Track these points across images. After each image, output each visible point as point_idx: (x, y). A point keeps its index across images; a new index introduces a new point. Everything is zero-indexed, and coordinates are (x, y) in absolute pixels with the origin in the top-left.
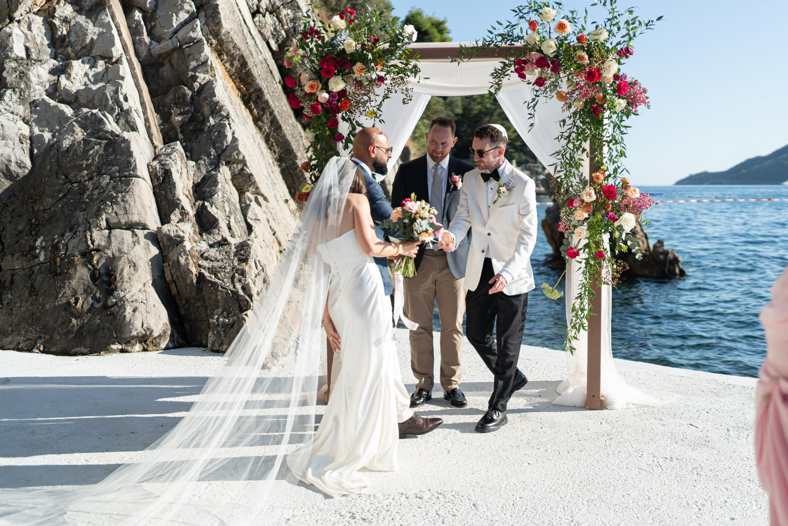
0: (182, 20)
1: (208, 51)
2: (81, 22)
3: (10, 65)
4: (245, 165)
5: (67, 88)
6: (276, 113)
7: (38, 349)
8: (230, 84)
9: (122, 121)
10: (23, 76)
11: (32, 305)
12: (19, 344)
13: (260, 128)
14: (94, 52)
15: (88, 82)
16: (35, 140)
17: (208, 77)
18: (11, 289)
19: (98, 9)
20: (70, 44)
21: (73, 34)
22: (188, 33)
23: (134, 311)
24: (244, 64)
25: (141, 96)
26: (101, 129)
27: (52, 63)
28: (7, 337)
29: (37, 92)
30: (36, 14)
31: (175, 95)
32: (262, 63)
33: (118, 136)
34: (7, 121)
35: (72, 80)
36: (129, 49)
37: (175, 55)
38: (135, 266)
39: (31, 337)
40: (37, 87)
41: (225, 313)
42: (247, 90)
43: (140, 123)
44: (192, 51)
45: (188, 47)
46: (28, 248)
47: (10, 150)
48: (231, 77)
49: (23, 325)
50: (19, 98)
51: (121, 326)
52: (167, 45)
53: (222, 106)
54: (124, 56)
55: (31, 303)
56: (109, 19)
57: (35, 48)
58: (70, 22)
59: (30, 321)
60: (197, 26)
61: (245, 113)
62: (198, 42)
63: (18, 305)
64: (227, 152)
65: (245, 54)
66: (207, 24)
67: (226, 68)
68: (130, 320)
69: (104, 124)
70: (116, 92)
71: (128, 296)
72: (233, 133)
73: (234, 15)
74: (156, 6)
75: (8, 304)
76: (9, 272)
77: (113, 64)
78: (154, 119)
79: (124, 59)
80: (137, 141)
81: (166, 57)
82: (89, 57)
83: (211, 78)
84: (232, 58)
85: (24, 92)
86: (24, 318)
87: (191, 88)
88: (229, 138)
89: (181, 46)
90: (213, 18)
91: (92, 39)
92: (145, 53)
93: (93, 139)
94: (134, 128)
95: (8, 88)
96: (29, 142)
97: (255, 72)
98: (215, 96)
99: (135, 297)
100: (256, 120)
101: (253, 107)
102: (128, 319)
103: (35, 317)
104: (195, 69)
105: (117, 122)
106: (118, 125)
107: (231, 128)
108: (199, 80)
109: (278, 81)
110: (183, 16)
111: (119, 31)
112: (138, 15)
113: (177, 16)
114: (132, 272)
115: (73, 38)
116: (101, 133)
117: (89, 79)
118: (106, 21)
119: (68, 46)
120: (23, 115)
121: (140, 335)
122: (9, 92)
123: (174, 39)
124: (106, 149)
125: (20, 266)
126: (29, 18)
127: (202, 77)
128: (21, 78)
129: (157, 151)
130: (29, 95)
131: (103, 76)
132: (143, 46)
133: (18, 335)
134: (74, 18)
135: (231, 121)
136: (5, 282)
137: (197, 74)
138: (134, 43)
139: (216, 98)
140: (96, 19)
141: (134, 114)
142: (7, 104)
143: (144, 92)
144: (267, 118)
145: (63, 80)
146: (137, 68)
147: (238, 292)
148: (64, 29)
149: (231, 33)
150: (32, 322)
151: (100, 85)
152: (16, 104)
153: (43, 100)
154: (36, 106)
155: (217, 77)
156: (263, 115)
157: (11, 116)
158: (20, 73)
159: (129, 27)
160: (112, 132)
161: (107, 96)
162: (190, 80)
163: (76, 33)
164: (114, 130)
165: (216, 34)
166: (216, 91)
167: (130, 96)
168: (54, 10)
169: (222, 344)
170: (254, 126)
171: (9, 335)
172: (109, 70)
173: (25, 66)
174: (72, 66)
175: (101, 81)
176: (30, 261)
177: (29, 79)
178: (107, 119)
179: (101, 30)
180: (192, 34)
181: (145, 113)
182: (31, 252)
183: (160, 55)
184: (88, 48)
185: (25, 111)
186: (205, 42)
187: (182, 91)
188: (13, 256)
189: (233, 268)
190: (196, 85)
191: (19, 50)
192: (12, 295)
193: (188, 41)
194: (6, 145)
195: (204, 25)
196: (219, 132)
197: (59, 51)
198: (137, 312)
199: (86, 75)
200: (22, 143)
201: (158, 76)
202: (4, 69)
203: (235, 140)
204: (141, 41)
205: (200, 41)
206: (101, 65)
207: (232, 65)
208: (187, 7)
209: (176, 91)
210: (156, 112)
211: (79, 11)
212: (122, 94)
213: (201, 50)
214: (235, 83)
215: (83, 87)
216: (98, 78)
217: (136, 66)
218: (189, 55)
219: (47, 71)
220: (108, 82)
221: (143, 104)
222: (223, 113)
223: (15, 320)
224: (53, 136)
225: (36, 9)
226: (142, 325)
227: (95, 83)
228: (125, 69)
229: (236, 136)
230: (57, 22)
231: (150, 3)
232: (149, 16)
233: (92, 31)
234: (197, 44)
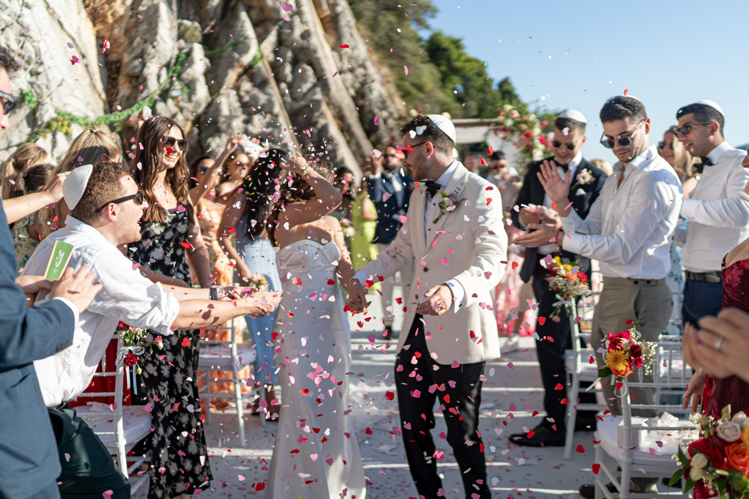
0: (308, 88)
1: (324, 108)
2: (256, 93)
3: (222, 119)
8: (334, 123)
10: (229, 126)
13: (351, 148)
14: (265, 110)
15: (264, 128)
17: (324, 122)
19: (264, 85)
21: (252, 100)
22: (313, 96)
24: (342, 110)
27: (243, 117)
30: (232, 89)
35: (255, 127)
36: (282, 106)
37: (306, 109)
42: (343, 125)
44: (316, 107)
45: (314, 104)
48: (335, 118)
52: (303, 103)
53: (334, 138)
54: (280, 112)
57: (233, 109)
58: (250, 93)
60: (318, 92)
66: (323, 90)
67: (332, 113)
70: (279, 133)
72: (341, 154)
74: (294, 79)
77: (275, 116)
81: (301, 111)
82: (263, 113)
83: (326, 122)
84: (335, 107)
87: (317, 128)
89: (309, 104)
90: (326, 87)
91: (263, 103)
92: (290, 108)
95: (222, 132)
97: (347, 114)
98: (329, 133)
100: (348, 143)
101: (346, 135)
104: (318, 117)
107: (339, 152)
108: (320, 123)
110: (309, 86)
111: (277, 97)
112: (283, 85)
113: (305, 86)
115: (252, 103)
117: (263, 126)
118: (269, 92)
119: (250, 106)
122: (223, 135)
123: (305, 99)
126: (228, 92)
127: (322, 122)
131: (271, 124)
132: (288, 104)
134: (252, 90)
137: (319, 120)
138: (284, 103)
140: (264, 90)
144: (354, 142)
148: (247, 97)
151: (270, 129)
155: (329, 120)
156: (352, 139)
158: (227, 123)
159: (280, 93)
162: (316, 123)
163: (254, 99)
165: (328, 95)
166: (329, 130)
168: (241, 86)
170: (348, 147)
173: (230, 120)
174: (253, 118)
177: (232, 127)
179: (267, 97)
180: (315, 97)
183: (298, 109)
186: (323, 101)
191: (225, 111)
193: (313, 101)
195: (321, 91)
196: (334, 154)
197: (245, 110)
199: (262, 123)
202: (219, 122)
203: (343, 158)
204: (287, 102)
205: (320, 101)
206: (269, 117)
207: (335, 110)
208: (311, 80)
211: (255, 86)
212: (282, 134)
213: (319, 106)
214: (337, 122)
215: (261, 130)
216: (269, 125)
217: (286, 117)
218: (314, 109)
219: (241, 122)
220: (274, 128)
222: (334, 143)
225: (231, 86)
227: (267, 128)
228: (281, 120)
229: (342, 156)
230: (242, 93)
231: (289, 78)
232: (290, 86)
233: (263, 98)
234: (317, 103)
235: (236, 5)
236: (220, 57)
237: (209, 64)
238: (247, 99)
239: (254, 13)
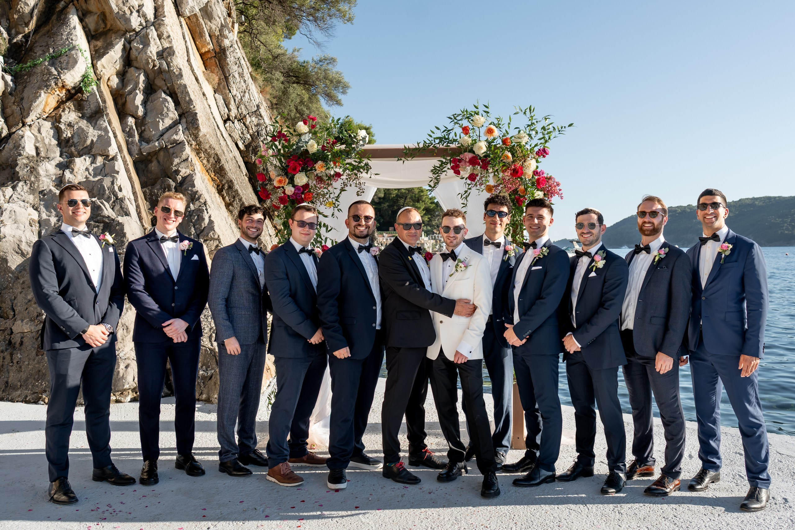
0: (167, 125)
1: (188, 151)
2: (83, 127)
3: (22, 161)
4: (220, 242)
5: (71, 180)
6: (244, 199)
7: (43, 401)
8: (207, 177)
9: (117, 207)
10: (33, 170)
11: (39, 363)
12: (26, 396)
13: (231, 212)
14: (94, 151)
15: (88, 176)
16: (43, 224)
17: (188, 172)
18: (20, 350)
19: (97, 116)
20: (74, 145)
21: (76, 136)
22: (173, 135)
23: (127, 367)
24: (218, 160)
25: (133, 187)
26: (99, 214)
27: (58, 159)
28: (16, 391)
29: (45, 184)
30: (44, 119)
31: (161, 186)
32: (232, 160)
33: (113, 220)
34: (19, 208)
35: (75, 174)
36: (123, 148)
37: (162, 153)
38: (127, 329)
39: (37, 391)
40: (44, 179)
41: (204, 367)
42: (221, 181)
43: (132, 209)
44: (176, 151)
45: (173, 147)
46: (35, 314)
47: (22, 232)
48: (207, 171)
49: (30, 380)
50: (30, 188)
51: (116, 381)
52: (155, 145)
53: (201, 195)
54: (119, 154)
55: (38, 361)
56: (106, 124)
57: (43, 147)
58: (73, 127)
59: (36, 377)
60: (179, 130)
61: (219, 199)
62: (180, 143)
63: (27, 363)
64: (205, 232)
65: (218, 153)
66: (187, 128)
67: (203, 164)
68: (123, 375)
69: (102, 210)
70: (113, 183)
71: (121, 355)
72: (210, 217)
73: (209, 122)
74: (145, 114)
75: (17, 362)
76: (19, 335)
77: (109, 161)
78: (144, 205)
79: (119, 157)
80: (130, 224)
81: (154, 155)
82: (89, 155)
83: (191, 172)
84: (209, 156)
85: (34, 184)
86: (31, 375)
87: (175, 180)
88: (207, 221)
89: (166, 146)
90: (193, 124)
91: (92, 141)
92: (136, 152)
93: (92, 223)
94: (127, 214)
95: (20, 181)
96: (38, 225)
97: (226, 167)
98: (195, 187)
99: (127, 356)
100: (228, 205)
101: (225, 195)
102: (121, 375)
103: (41, 373)
104: (178, 165)
105: (112, 209)
106: (114, 211)
107: (208, 213)
108: (181, 174)
109: (245, 174)
110: (168, 122)
111: (114, 134)
112: (131, 121)
113: (163, 122)
114: (126, 334)
115: (76, 140)
116: (99, 218)
117: (89, 173)
118: (104, 126)
119: (72, 146)
120: (32, 203)
121: (132, 387)
122: (21, 184)
123: (160, 140)
124: (102, 230)
125: (29, 330)
126: (38, 123)
127: (184, 171)
128: (31, 172)
129: (146, 232)
130: (38, 186)
131: (101, 170)
132: (135, 146)
133: (26, 389)
134: (77, 123)
135: (208, 207)
136: (15, 343)
137: (179, 169)
138: (127, 143)
139: (196, 188)
140: (96, 124)
141: (127, 202)
142: (19, 194)
143: (135, 184)
144: (237, 204)
145: (67, 174)
146: (129, 164)
147: (215, 349)
148: (69, 132)
149: (208, 136)
150: (38, 378)
151: (99, 177)
152: (27, 194)
153: (50, 190)
154: (44, 195)
155: (196, 171)
156: (234, 201)
157: (22, 204)
158: (31, 168)
159: (124, 131)
160: (109, 217)
161: (104, 187)
162: (174, 174)
163: (79, 136)
164: (110, 215)
165: (196, 137)
166: (195, 182)
167: (124, 187)
168: (60, 116)
169: (201, 394)
170: (226, 210)
171: (18, 389)
172: (106, 166)
173: (35, 162)
174: (75, 162)
175: (100, 174)
176: (37, 325)
177: (38, 173)
178: (105, 206)
179: (100, 132)
180: (175, 137)
181: (136, 200)
182: (38, 318)
183: (149, 154)
184: (89, 147)
185: (34, 199)
186: (186, 143)
187: (167, 183)
188: (22, 321)
189: (211, 329)
190: (179, 178)
191: (29, 149)
192: (21, 355)
193: (172, 142)
194: (18, 228)
195: (185, 129)
196: (198, 216)
197: (64, 150)
198: (129, 368)
199: (87, 169)
200: (31, 226)
201: (147, 171)
202: (17, 165)
203: (211, 222)
204: (133, 142)
205: (182, 143)
206: (100, 160)
207: (208, 161)
208: (171, 115)
209: (163, 182)
210: (146, 199)
211: (82, 117)
212: (117, 185)
213: (183, 150)
214: (210, 176)
215: (85, 180)
216: (98, 172)
217: (128, 162)
218: (173, 154)
219: (54, 166)
220: (106, 176)
221: (134, 193)
222: (201, 200)
223: (24, 376)
224: (58, 220)
225: (45, 116)
226: (134, 380)
227: (95, 176)
228: (119, 165)
229: (212, 219)
230: (62, 126)
231: (141, 112)
232: (140, 122)
233: (92, 134)
234: (179, 144)
235: (66, 7)
236: (30, 74)
237: (11, 83)
238: (68, 134)
239: (91, 21)
